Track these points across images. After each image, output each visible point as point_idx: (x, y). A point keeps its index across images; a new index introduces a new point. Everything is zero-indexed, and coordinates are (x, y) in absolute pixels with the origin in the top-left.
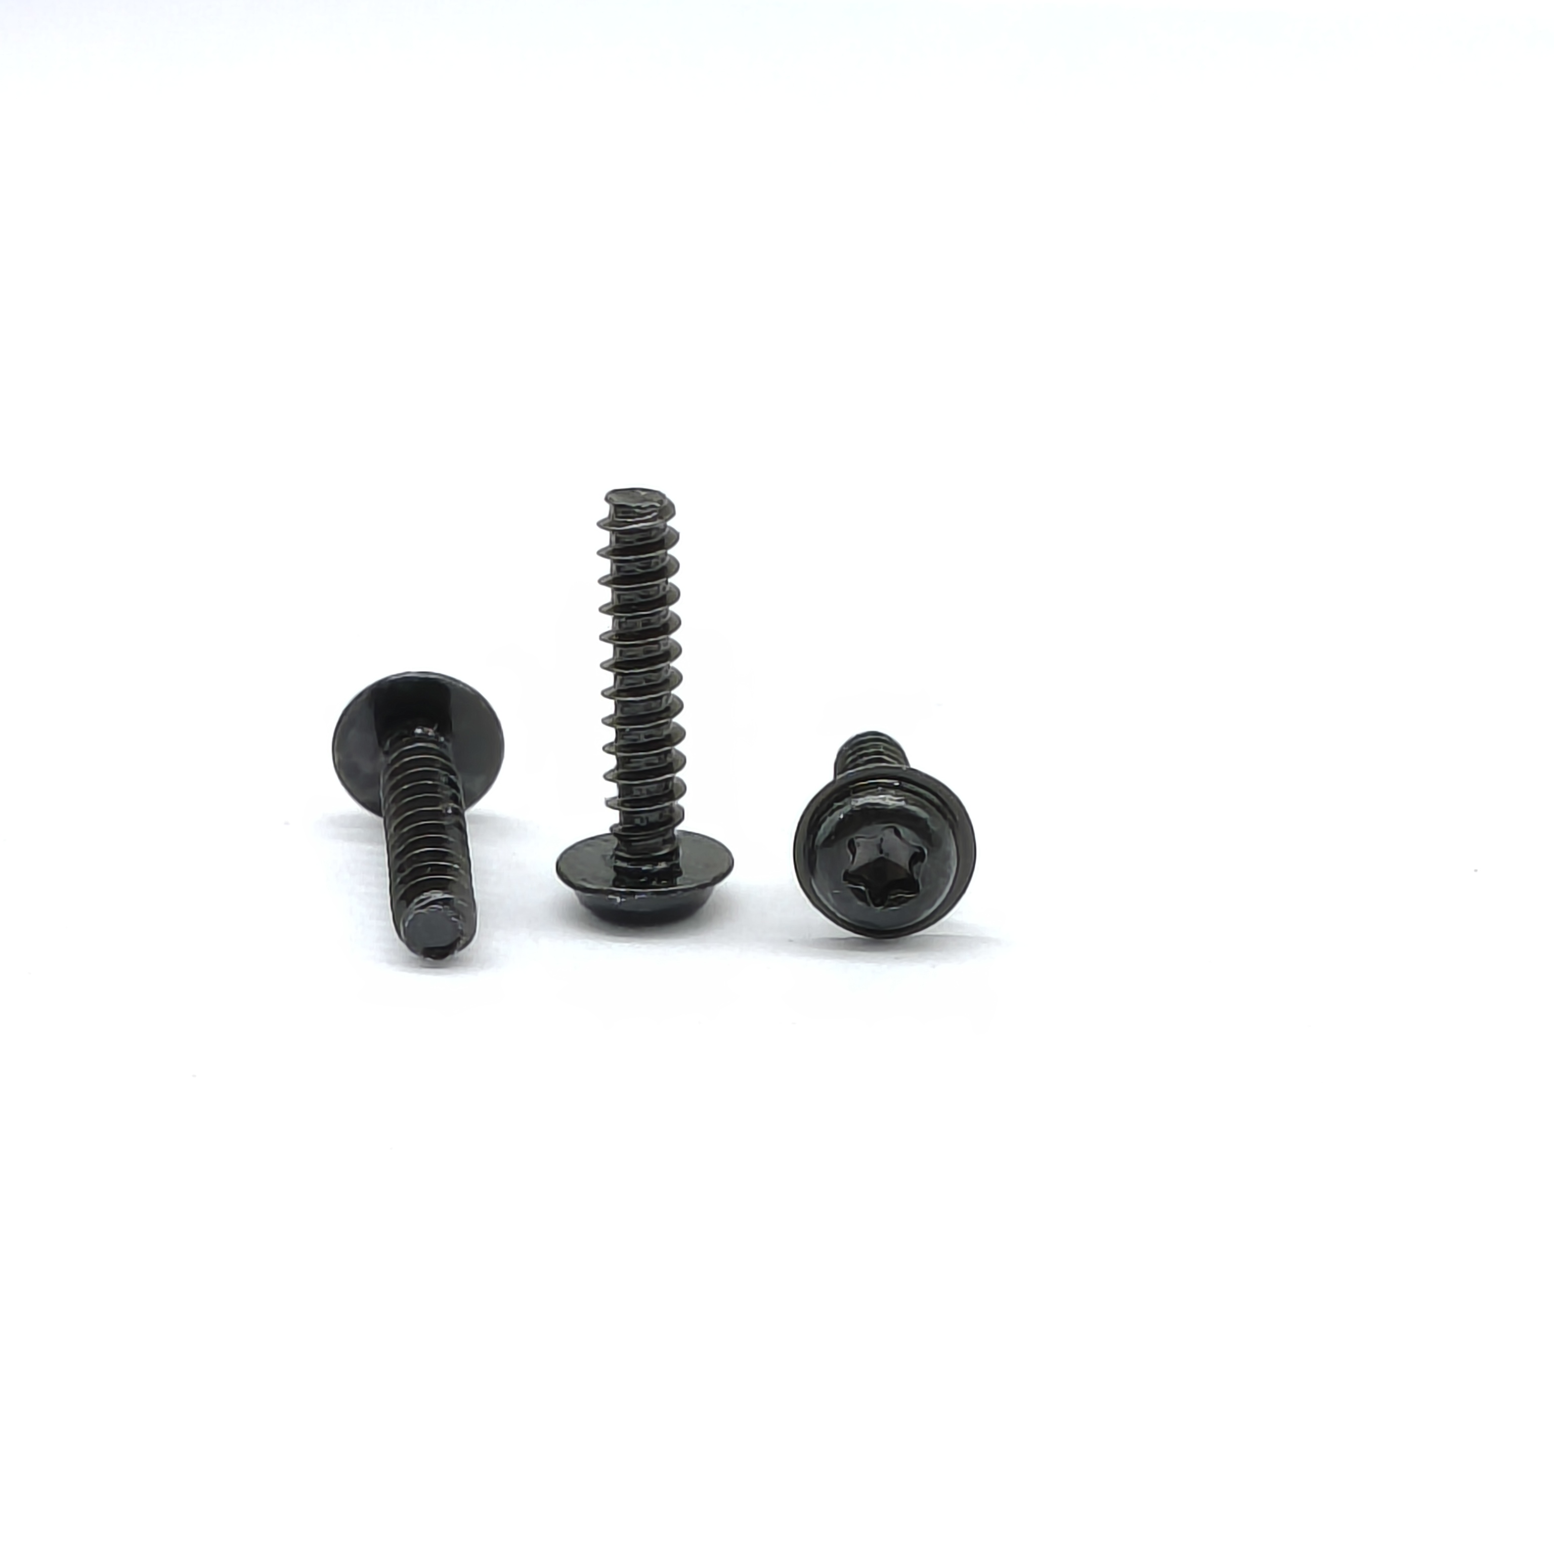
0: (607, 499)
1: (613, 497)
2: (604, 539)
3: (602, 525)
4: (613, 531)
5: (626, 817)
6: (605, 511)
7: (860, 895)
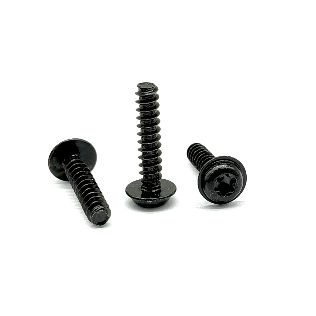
0: (138, 86)
1: (139, 85)
2: (137, 98)
3: (137, 94)
4: (140, 96)
5: (146, 177)
6: (137, 90)
7: (218, 193)
